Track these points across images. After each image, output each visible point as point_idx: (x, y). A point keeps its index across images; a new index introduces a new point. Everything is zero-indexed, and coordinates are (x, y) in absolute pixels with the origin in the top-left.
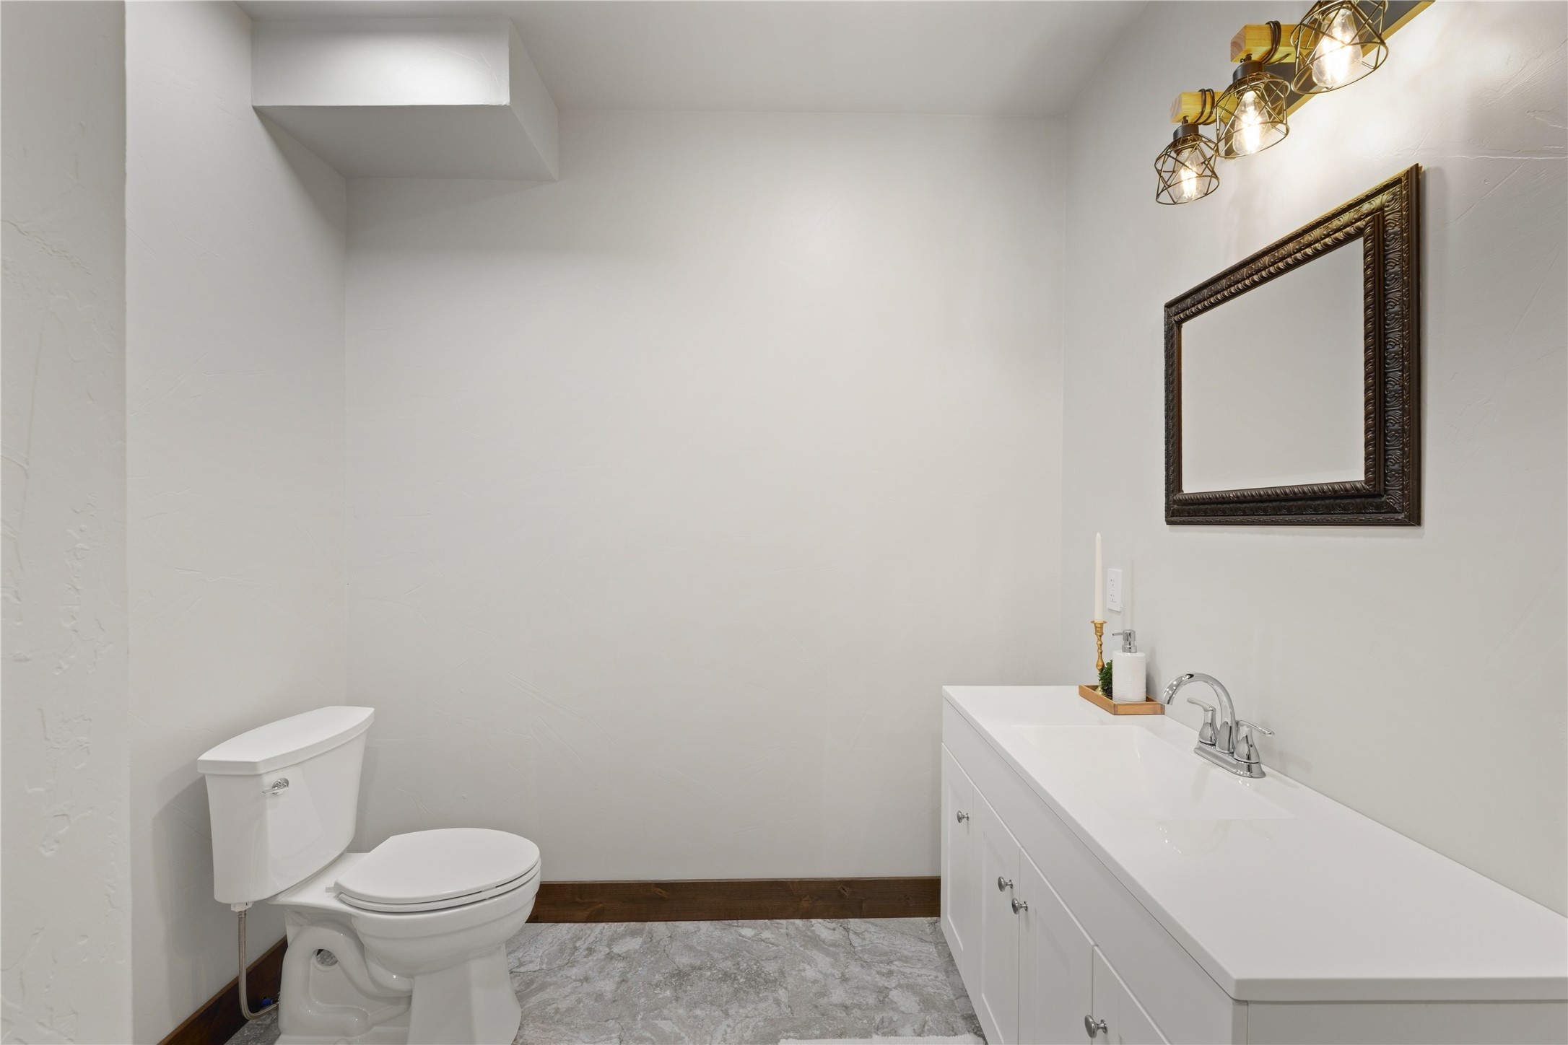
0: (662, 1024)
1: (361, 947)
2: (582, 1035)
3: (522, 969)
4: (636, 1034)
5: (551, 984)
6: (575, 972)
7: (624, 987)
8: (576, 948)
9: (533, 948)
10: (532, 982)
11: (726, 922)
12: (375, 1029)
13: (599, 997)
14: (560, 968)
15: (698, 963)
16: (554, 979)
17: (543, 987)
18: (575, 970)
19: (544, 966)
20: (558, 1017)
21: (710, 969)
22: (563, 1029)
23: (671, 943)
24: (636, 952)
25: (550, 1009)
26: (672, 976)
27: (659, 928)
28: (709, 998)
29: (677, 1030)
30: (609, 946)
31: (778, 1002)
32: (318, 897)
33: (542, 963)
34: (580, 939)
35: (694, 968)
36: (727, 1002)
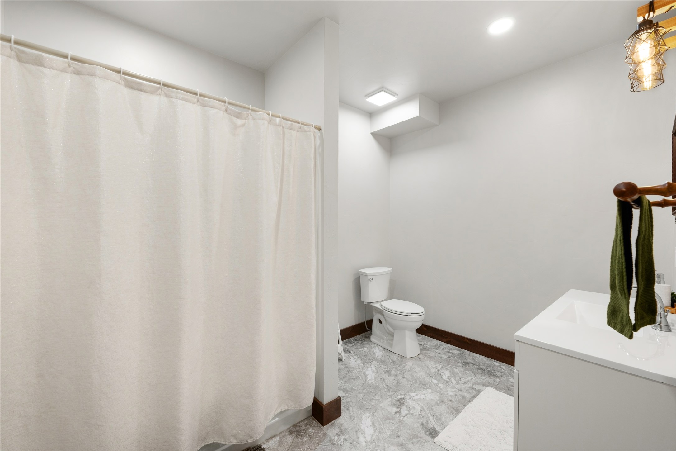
0: (455, 369)
1: (386, 320)
2: (433, 362)
3: (424, 345)
4: (447, 368)
5: (430, 351)
6: (437, 351)
7: (449, 359)
8: (440, 347)
9: (429, 343)
10: (425, 348)
11: (490, 359)
12: (389, 341)
13: (441, 358)
14: (434, 349)
15: (474, 363)
16: (431, 350)
17: (428, 350)
18: (437, 350)
19: (430, 347)
20: (429, 357)
21: (477, 366)
22: (429, 359)
23: (468, 356)
24: (456, 354)
25: (428, 355)
26: (464, 362)
27: (467, 352)
28: (472, 371)
29: (458, 372)
30: (449, 350)
31: (494, 381)
32: (378, 306)
33: (430, 346)
34: (442, 345)
35: (472, 363)
36: (478, 374)
